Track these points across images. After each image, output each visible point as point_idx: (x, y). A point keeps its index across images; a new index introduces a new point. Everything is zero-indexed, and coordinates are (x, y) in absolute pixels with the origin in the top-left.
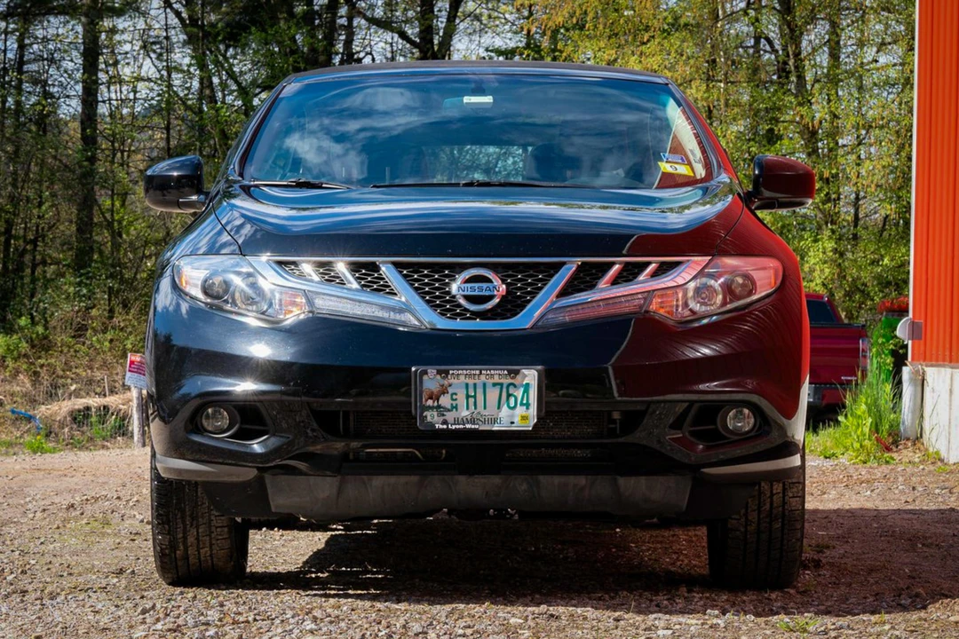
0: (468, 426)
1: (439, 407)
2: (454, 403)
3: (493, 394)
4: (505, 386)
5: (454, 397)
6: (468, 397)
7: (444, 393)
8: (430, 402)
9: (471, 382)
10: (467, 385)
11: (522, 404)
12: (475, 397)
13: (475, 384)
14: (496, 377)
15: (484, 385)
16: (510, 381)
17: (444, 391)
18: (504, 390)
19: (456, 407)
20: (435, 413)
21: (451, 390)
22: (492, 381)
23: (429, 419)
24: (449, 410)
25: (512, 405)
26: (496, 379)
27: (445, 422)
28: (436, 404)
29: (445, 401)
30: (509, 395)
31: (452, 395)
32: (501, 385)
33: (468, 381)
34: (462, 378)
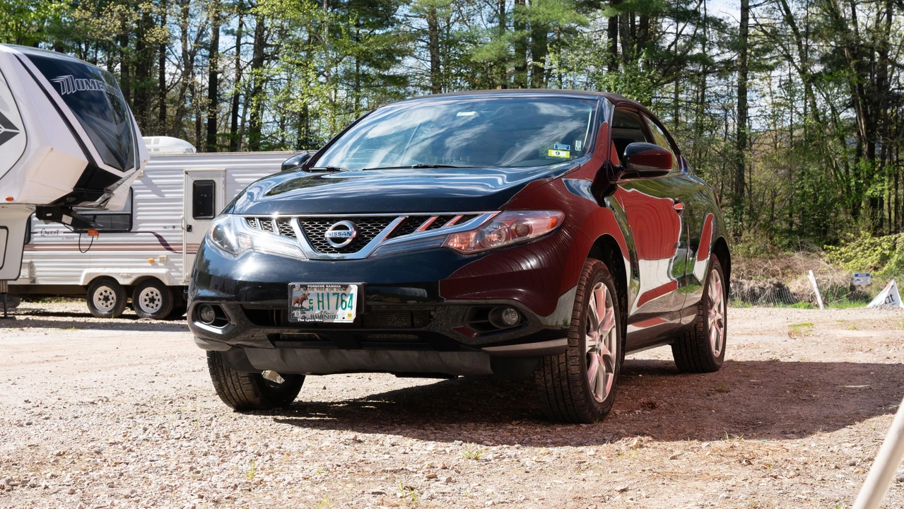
0: (317, 320)
1: (302, 308)
2: (311, 305)
3: (333, 300)
4: (340, 295)
5: (311, 302)
6: (319, 301)
7: (305, 299)
8: (297, 305)
9: (320, 292)
10: (318, 294)
11: (349, 307)
12: (323, 302)
13: (323, 294)
14: (335, 289)
15: (328, 294)
16: (343, 292)
17: (305, 298)
18: (340, 297)
19: (312, 308)
20: (300, 312)
21: (309, 298)
22: (332, 292)
23: (296, 316)
24: (308, 310)
25: (344, 307)
26: (335, 291)
27: (305, 318)
28: (300, 306)
29: (306, 304)
30: (343, 301)
31: (310, 300)
32: (338, 294)
33: (318, 291)
34: (315, 290)
